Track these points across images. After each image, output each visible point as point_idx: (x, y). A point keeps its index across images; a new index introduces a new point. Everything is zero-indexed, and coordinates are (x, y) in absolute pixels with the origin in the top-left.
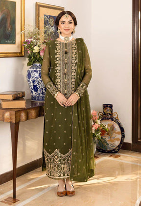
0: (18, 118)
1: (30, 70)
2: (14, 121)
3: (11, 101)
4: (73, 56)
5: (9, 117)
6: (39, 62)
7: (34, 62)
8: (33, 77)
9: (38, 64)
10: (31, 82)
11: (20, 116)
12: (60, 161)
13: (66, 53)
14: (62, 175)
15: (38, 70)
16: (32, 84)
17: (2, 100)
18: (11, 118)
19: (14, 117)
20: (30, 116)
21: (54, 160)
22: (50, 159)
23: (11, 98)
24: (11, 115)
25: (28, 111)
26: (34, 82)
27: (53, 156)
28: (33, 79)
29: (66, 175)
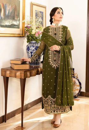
0: (26, 75)
1: (28, 45)
2: (23, 78)
3: (20, 64)
4: (60, 36)
5: (20, 75)
6: (34, 40)
7: (32, 40)
8: (31, 50)
9: (34, 42)
10: (30, 53)
11: (27, 74)
12: (51, 102)
13: (55, 34)
14: (53, 112)
15: (34, 45)
16: (30, 54)
17: (14, 64)
18: (21, 76)
19: (23, 75)
20: (32, 74)
21: (48, 102)
22: (46, 101)
23: (20, 63)
24: (21, 74)
25: (31, 71)
26: (31, 53)
27: (47, 100)
28: (31, 51)
29: (56, 111)
